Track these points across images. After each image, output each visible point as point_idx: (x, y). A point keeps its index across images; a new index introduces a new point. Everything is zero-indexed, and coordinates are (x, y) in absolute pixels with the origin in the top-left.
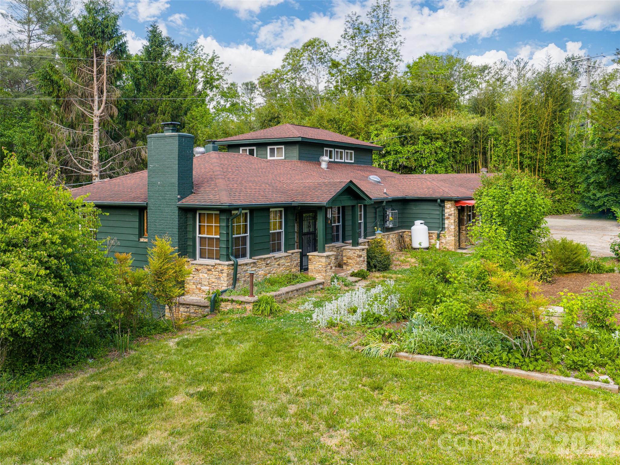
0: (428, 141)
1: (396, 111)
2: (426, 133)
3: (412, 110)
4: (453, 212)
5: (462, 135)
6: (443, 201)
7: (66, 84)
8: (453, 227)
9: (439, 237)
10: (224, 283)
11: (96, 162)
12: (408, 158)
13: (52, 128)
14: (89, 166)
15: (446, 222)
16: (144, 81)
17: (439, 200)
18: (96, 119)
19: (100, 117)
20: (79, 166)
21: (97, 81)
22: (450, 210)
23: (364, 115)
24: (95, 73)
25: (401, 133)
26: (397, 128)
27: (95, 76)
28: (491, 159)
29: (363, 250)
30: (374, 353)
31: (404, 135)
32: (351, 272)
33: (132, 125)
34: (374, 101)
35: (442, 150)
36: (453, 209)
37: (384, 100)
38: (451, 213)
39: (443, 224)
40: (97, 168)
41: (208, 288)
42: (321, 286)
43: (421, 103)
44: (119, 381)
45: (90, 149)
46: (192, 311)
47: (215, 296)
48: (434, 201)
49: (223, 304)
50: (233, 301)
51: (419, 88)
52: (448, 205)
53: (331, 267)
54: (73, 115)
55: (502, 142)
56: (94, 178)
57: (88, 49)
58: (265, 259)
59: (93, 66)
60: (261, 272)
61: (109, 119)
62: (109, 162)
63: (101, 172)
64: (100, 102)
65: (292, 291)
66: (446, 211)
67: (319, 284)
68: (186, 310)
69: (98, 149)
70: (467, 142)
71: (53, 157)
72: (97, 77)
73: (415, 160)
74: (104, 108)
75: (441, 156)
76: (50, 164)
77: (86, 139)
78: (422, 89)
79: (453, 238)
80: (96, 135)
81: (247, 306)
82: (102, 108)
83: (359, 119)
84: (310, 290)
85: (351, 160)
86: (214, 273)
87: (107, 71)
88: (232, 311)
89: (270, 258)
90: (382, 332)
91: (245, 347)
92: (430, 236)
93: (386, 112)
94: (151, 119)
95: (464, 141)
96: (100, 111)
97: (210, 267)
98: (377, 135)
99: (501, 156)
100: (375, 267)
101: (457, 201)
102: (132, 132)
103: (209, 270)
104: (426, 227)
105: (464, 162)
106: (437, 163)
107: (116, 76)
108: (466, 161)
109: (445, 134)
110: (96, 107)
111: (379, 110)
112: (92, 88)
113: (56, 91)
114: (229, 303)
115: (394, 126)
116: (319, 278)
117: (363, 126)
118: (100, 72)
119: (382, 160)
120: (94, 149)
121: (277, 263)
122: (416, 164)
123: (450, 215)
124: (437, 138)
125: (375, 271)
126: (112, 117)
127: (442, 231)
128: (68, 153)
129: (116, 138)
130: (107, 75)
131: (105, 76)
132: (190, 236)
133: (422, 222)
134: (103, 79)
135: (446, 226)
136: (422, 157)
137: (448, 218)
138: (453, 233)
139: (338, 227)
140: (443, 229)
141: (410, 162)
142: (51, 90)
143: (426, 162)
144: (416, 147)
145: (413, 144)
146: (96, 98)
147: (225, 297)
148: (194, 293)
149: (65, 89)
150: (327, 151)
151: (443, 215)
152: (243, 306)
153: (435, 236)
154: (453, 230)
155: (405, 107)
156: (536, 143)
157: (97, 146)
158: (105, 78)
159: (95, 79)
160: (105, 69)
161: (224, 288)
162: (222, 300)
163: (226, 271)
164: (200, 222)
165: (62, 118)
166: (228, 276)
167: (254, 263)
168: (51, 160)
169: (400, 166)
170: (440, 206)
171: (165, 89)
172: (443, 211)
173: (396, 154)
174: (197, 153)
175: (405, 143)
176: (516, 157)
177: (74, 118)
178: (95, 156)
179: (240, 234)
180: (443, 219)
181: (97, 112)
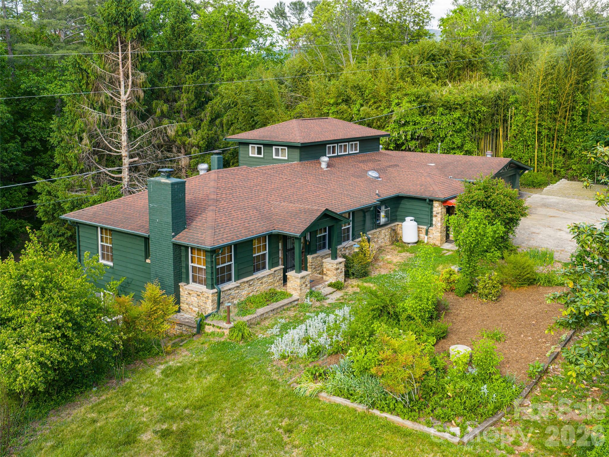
0: (447, 111)
1: (419, 78)
2: (446, 104)
3: (435, 76)
4: (440, 211)
5: (482, 104)
6: (431, 201)
7: (94, 72)
8: (439, 224)
9: (427, 233)
10: (209, 308)
11: (124, 144)
12: (426, 129)
13: (84, 112)
14: (118, 147)
15: (434, 219)
16: (169, 59)
17: (428, 200)
18: (123, 104)
19: (127, 101)
20: (110, 147)
21: (123, 68)
22: (438, 208)
23: (386, 82)
24: (120, 60)
25: (420, 103)
26: (417, 98)
27: (120, 63)
28: (511, 127)
29: (340, 263)
30: (302, 393)
31: (424, 105)
32: (328, 282)
33: (157, 105)
34: (397, 67)
35: (460, 120)
36: (440, 208)
37: (408, 67)
38: (438, 212)
39: (432, 220)
40: (126, 149)
41: (198, 309)
42: (296, 303)
43: (447, 67)
44: (111, 415)
45: (119, 130)
46: (184, 329)
47: (201, 321)
48: (424, 200)
49: (207, 327)
50: (214, 326)
51: (446, 51)
52: (436, 204)
53: (306, 285)
54: (103, 98)
55: (522, 111)
56: (123, 158)
57: (112, 39)
58: (247, 282)
59: (118, 51)
60: (245, 293)
61: (136, 102)
62: (137, 141)
63: (130, 152)
64: (126, 87)
65: (267, 313)
66: (434, 209)
67: (294, 301)
68: (179, 328)
69: (126, 131)
70: (487, 111)
71: (86, 141)
72: (122, 63)
73: (433, 130)
74: (130, 92)
75: (458, 127)
76: (84, 146)
77: (115, 122)
78: (449, 51)
79: (440, 234)
80: (123, 118)
81: (225, 331)
82: (128, 93)
83: (381, 86)
84: (285, 307)
85: (356, 150)
86: (202, 298)
87: (132, 57)
88: (213, 333)
89: (252, 280)
90: (314, 372)
91: (210, 379)
92: (419, 231)
93: (409, 79)
94: (177, 96)
95: (483, 111)
96: (127, 96)
97: (199, 293)
98: (398, 104)
99: (520, 126)
100: (353, 274)
101: (444, 202)
102: (158, 111)
103: (198, 295)
104: (416, 223)
105: (484, 130)
106: (454, 133)
107: (140, 60)
108: (486, 129)
109: (464, 103)
110: (122, 92)
111: (402, 77)
112: (119, 74)
113: (85, 78)
114: (211, 327)
115: (415, 95)
116: (296, 295)
117: (384, 94)
118: (125, 58)
119: (402, 129)
120: (123, 131)
121: (260, 282)
122: (433, 135)
123: (438, 213)
124: (456, 108)
125: (353, 279)
126: (138, 99)
127: (430, 226)
128: (100, 135)
129: (143, 118)
130: (132, 60)
131: (129, 62)
132: (183, 265)
133: (412, 218)
134: (128, 65)
135: (434, 223)
136: (440, 128)
137: (436, 216)
138: (439, 230)
139: (325, 236)
140: (431, 225)
141: (428, 132)
142: (81, 77)
143: (444, 132)
144: (434, 118)
145: (433, 114)
146: (122, 83)
147: (208, 321)
148: (187, 311)
149: (93, 77)
150: (329, 147)
151: (432, 212)
152: (222, 330)
153: (424, 231)
154: (440, 227)
155: (428, 74)
156: (556, 113)
157: (125, 129)
158: (130, 64)
159: (121, 65)
160: (130, 56)
161: (210, 311)
162: (206, 324)
163: (210, 298)
164: (192, 253)
165: (93, 101)
166: (212, 301)
167: (238, 287)
168: (84, 142)
169: (418, 137)
170: (429, 204)
171: (189, 66)
172: (432, 208)
173: (415, 125)
174: (202, 170)
175: (425, 112)
176: (534, 128)
177: (103, 102)
178: (124, 138)
179: (225, 263)
180: (432, 216)
181: (124, 97)
